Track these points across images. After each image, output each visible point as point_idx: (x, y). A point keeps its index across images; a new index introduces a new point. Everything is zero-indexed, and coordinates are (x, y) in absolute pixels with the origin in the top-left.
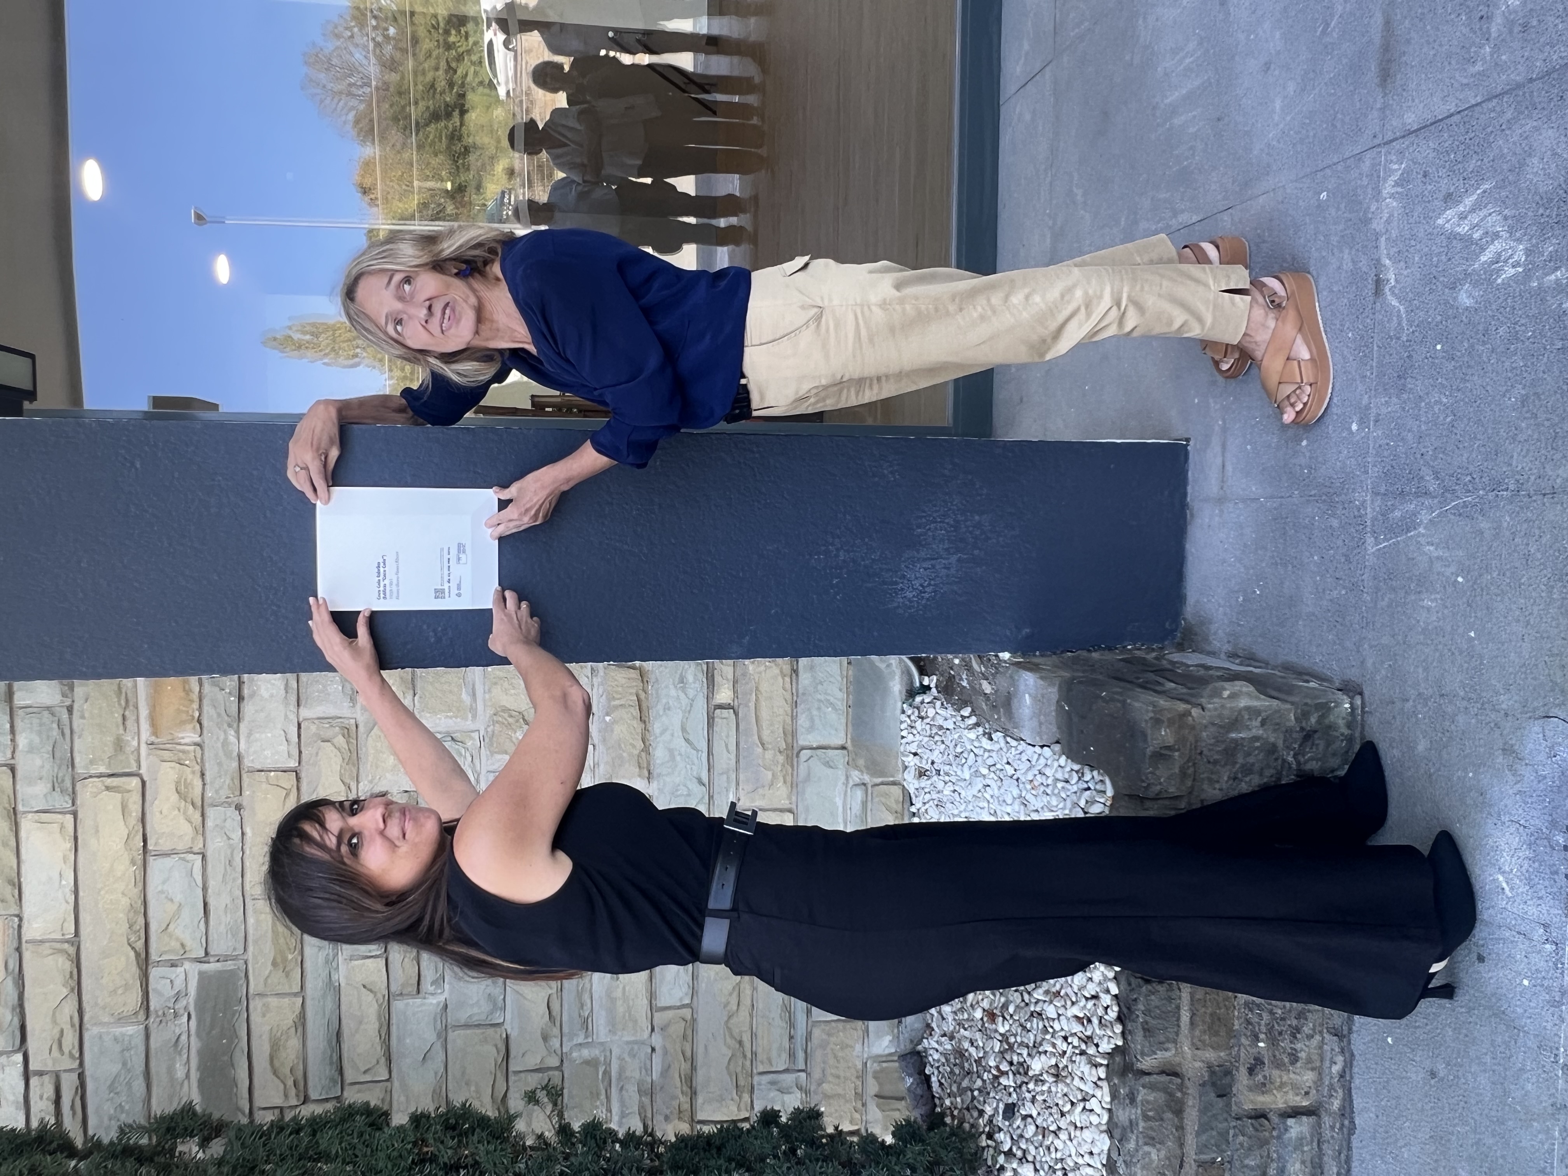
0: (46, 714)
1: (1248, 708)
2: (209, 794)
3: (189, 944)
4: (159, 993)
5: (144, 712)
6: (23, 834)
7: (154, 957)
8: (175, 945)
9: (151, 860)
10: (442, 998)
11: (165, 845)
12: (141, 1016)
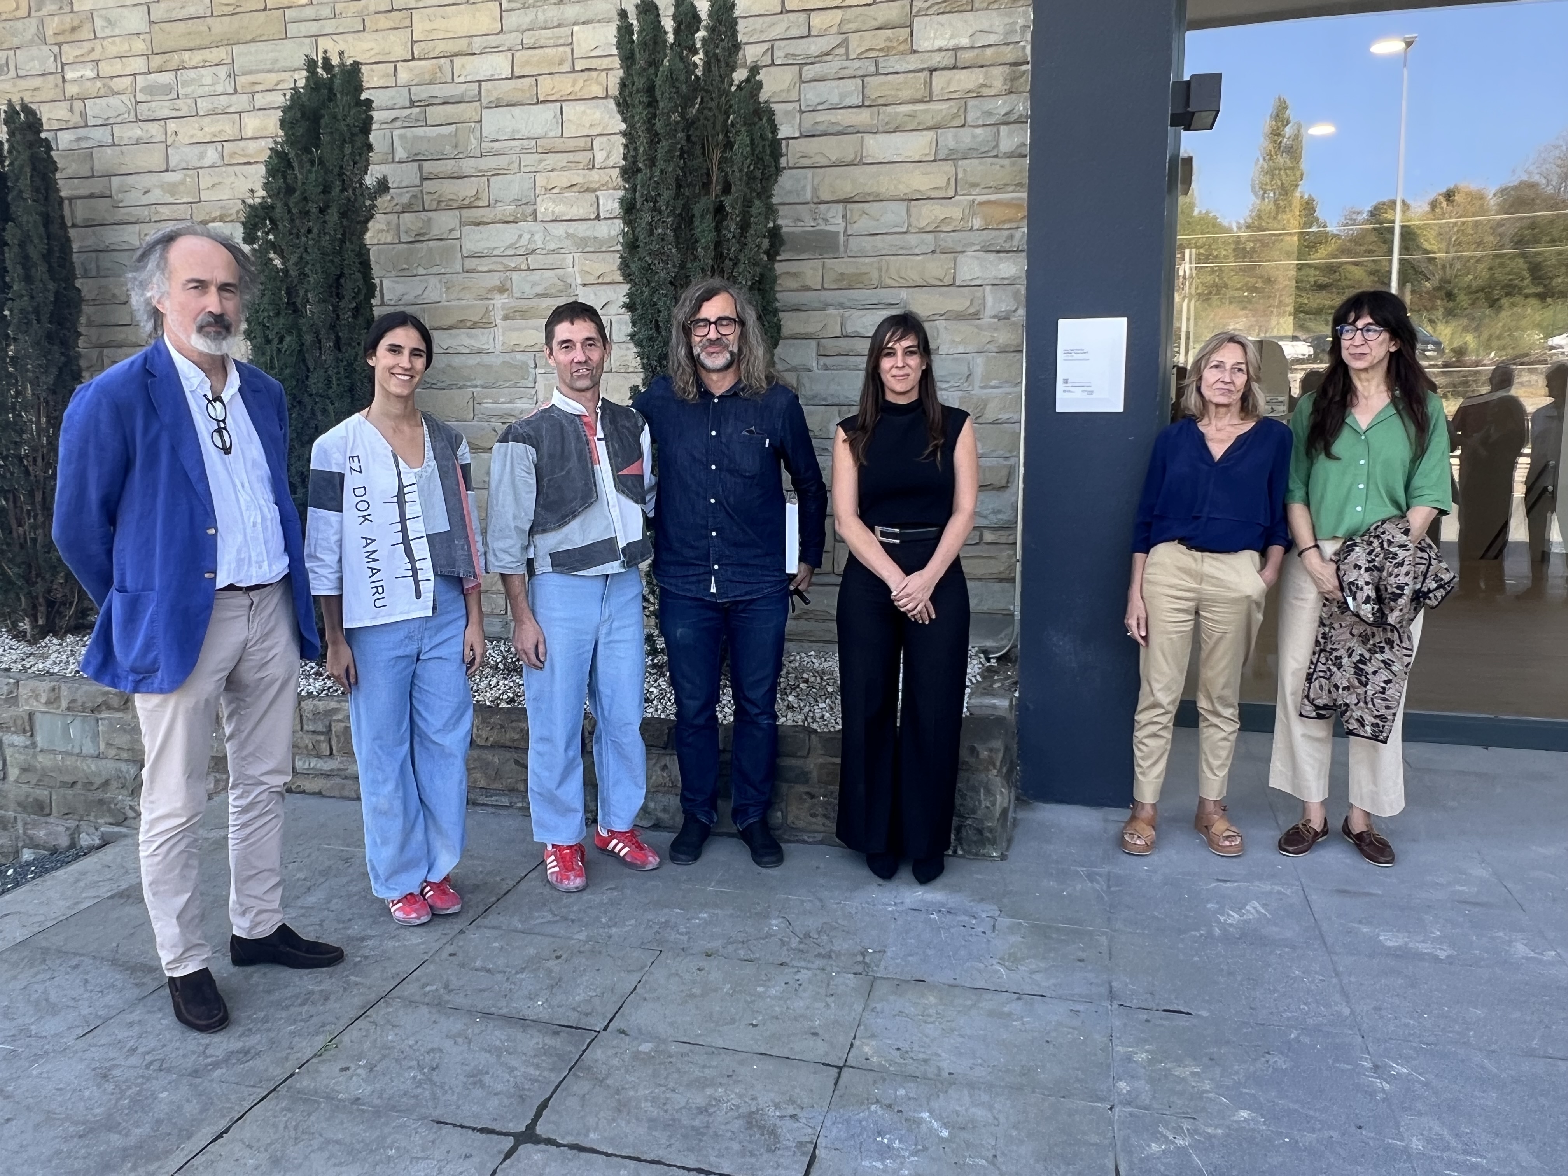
0: (994, 143)
1: (996, 800)
2: (943, 235)
3: (855, 226)
4: (828, 210)
5: (993, 197)
6: (925, 133)
7: (849, 206)
8: (856, 218)
9: (906, 203)
10: (815, 369)
11: (914, 211)
12: (816, 200)
